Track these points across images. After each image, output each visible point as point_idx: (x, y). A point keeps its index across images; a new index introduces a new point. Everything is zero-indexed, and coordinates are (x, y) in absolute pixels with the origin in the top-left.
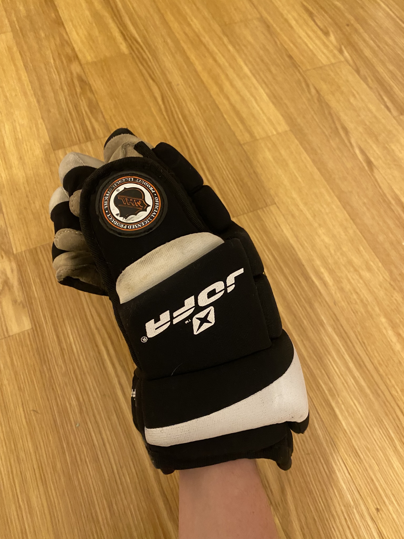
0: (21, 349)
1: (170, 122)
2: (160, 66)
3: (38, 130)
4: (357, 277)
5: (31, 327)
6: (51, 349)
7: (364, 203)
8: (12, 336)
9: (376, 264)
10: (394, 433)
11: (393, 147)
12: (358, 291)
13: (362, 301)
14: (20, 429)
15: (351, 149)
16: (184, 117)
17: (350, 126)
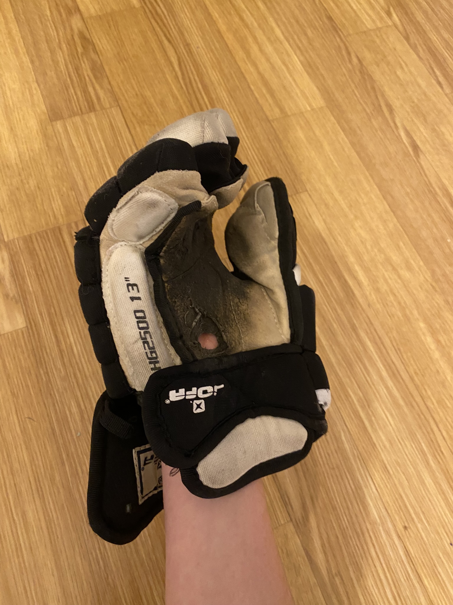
0: (14, 349)
1: (189, 93)
2: (177, 25)
3: (32, 95)
4: (396, 277)
5: (25, 325)
6: (48, 351)
7: (407, 194)
8: (4, 334)
9: (417, 263)
10: (427, 447)
11: (443, 129)
12: (395, 291)
13: (399, 303)
14: (14, 438)
15: (395, 130)
16: (205, 87)
17: (396, 104)
